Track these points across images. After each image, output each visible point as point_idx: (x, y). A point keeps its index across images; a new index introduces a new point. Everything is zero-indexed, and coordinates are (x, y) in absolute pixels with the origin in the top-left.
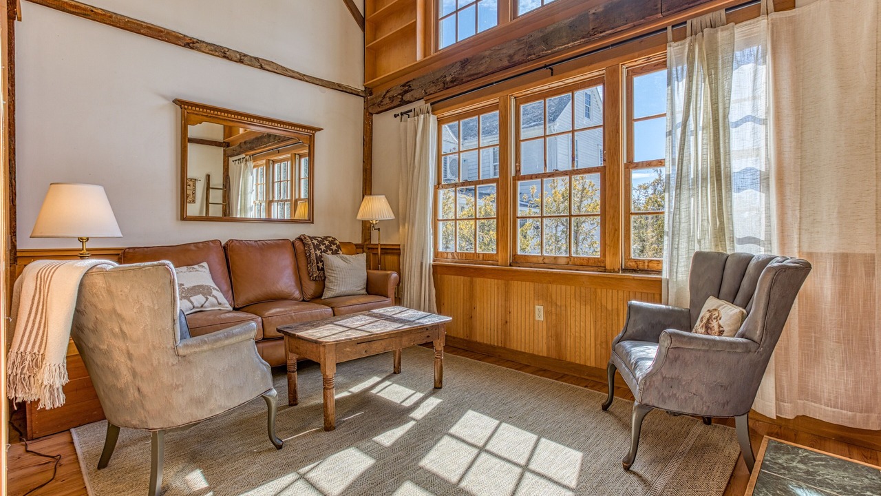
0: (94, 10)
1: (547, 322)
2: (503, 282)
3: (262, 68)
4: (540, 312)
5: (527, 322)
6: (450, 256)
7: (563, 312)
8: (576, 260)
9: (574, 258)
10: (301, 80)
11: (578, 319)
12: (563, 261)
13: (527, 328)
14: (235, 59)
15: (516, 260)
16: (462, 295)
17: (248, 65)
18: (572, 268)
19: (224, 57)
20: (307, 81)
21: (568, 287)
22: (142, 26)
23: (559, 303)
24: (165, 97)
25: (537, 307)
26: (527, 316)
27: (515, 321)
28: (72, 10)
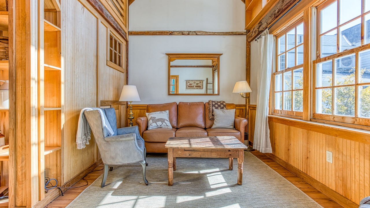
0: (145, 32)
1: (335, 165)
2: (306, 131)
3: (197, 34)
4: (329, 157)
5: (321, 160)
6: (280, 112)
7: (349, 161)
8: (361, 120)
9: (359, 118)
10: (214, 35)
11: (362, 170)
12: (350, 121)
13: (321, 166)
14: (186, 34)
15: (315, 117)
16: (284, 135)
17: (191, 35)
18: (357, 127)
19: (182, 34)
20: (216, 35)
21: (353, 142)
22: (157, 32)
23: (345, 153)
24: (163, 54)
25: (327, 152)
26: (321, 157)
27: (313, 158)
28: (140, 34)
